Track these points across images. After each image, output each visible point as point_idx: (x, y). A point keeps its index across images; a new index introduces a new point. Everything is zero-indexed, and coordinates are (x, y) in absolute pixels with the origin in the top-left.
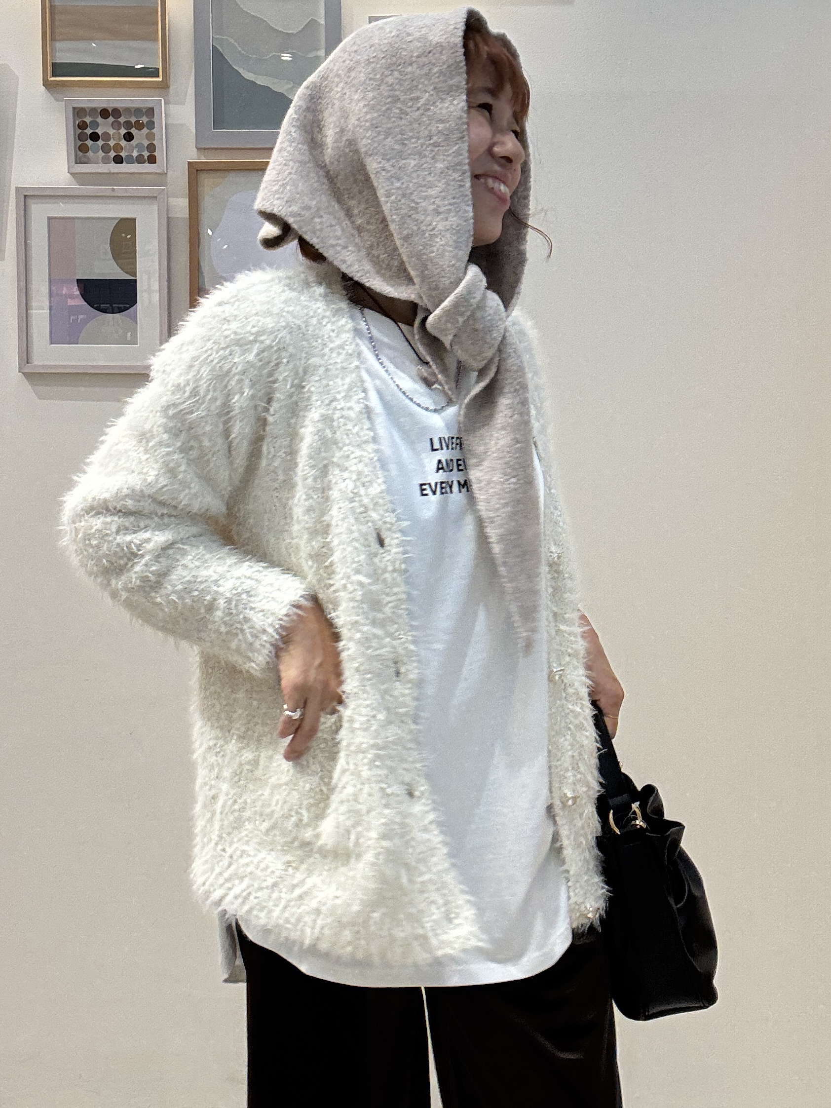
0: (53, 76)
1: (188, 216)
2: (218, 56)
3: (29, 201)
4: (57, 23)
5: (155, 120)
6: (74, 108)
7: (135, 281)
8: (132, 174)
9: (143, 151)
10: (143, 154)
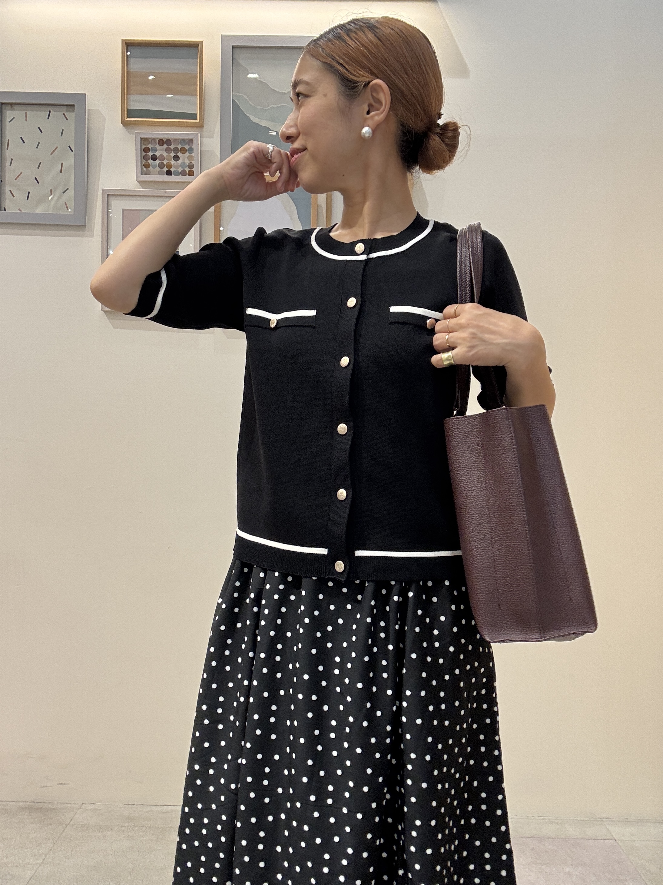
0: (128, 118)
2: (235, 106)
3: (111, 198)
4: (132, 83)
5: (194, 147)
6: (141, 139)
8: (178, 182)
9: (186, 168)
10: (185, 169)
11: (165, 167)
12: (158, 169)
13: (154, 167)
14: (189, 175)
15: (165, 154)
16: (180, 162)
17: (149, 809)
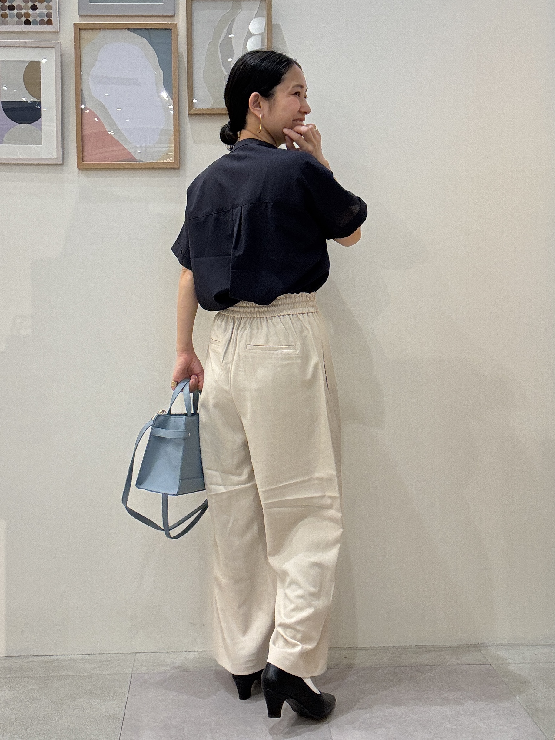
1: (74, 59)
7: (41, 102)
8: (36, 32)
9: (44, 17)
10: (44, 19)
11: (23, 17)
12: (16, 19)
13: (12, 17)
14: (48, 25)
15: (23, 4)
16: (37, 12)
17: (30, 659)
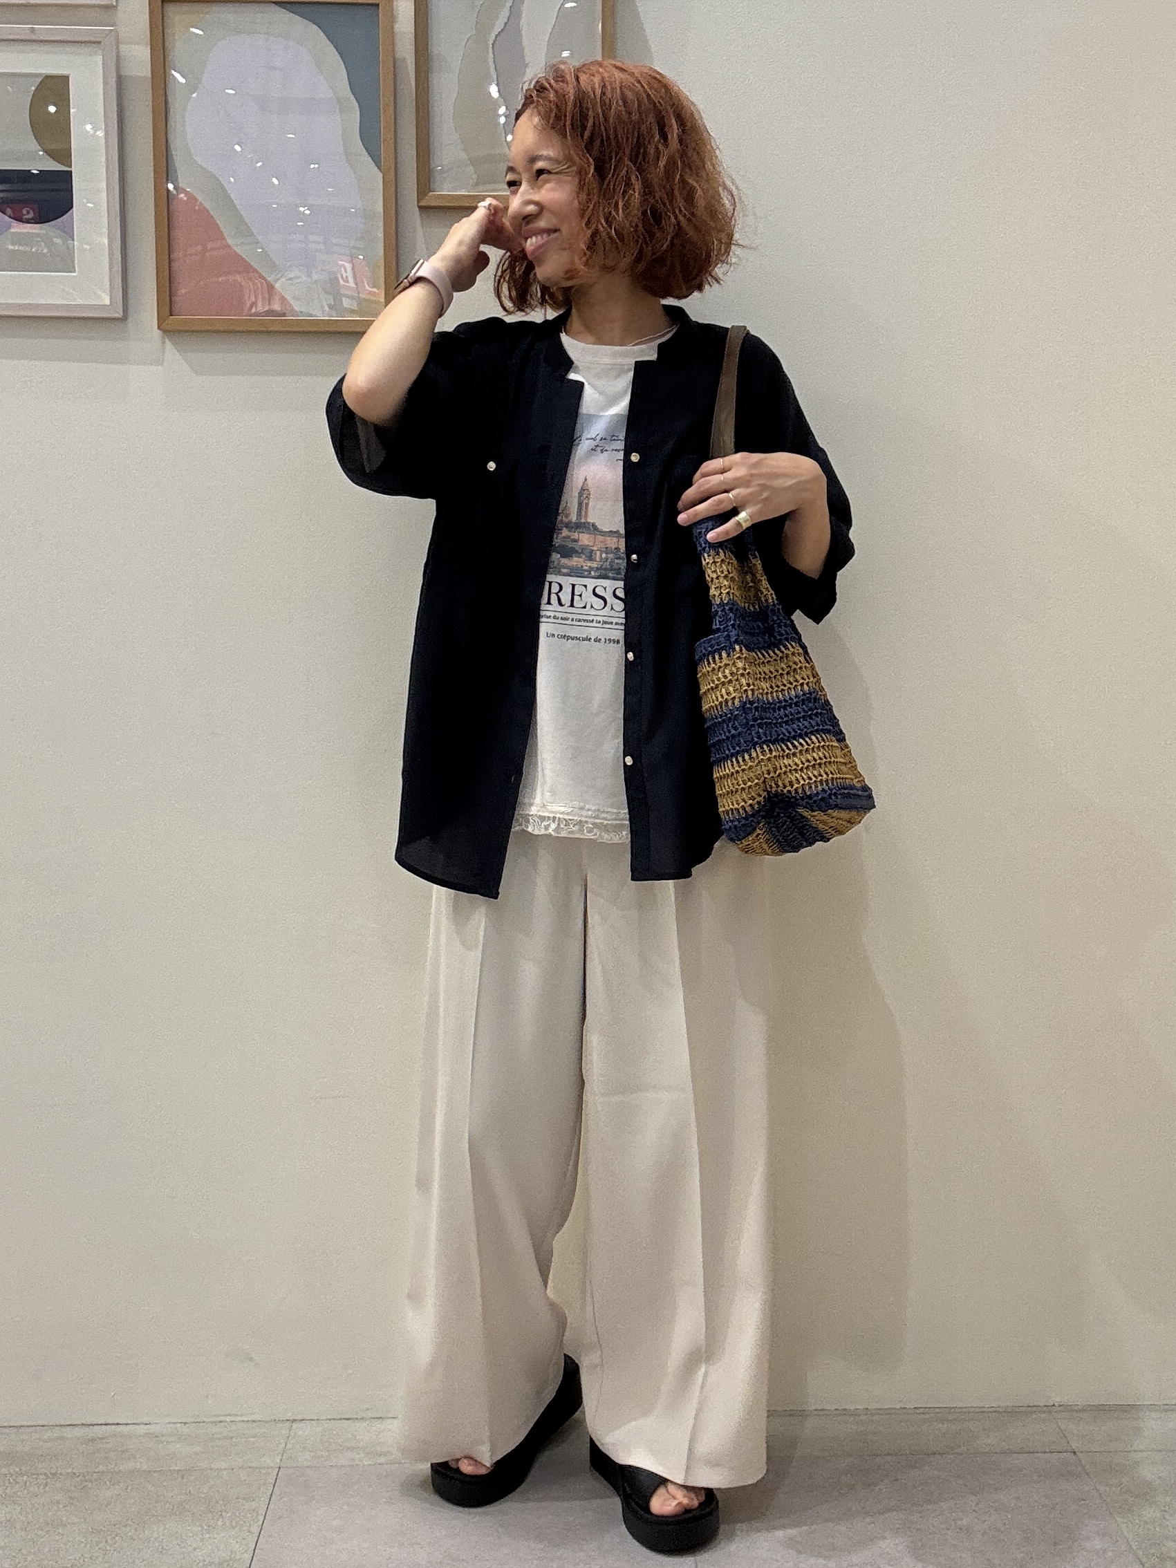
1: (150, 76)
7: (71, 171)
